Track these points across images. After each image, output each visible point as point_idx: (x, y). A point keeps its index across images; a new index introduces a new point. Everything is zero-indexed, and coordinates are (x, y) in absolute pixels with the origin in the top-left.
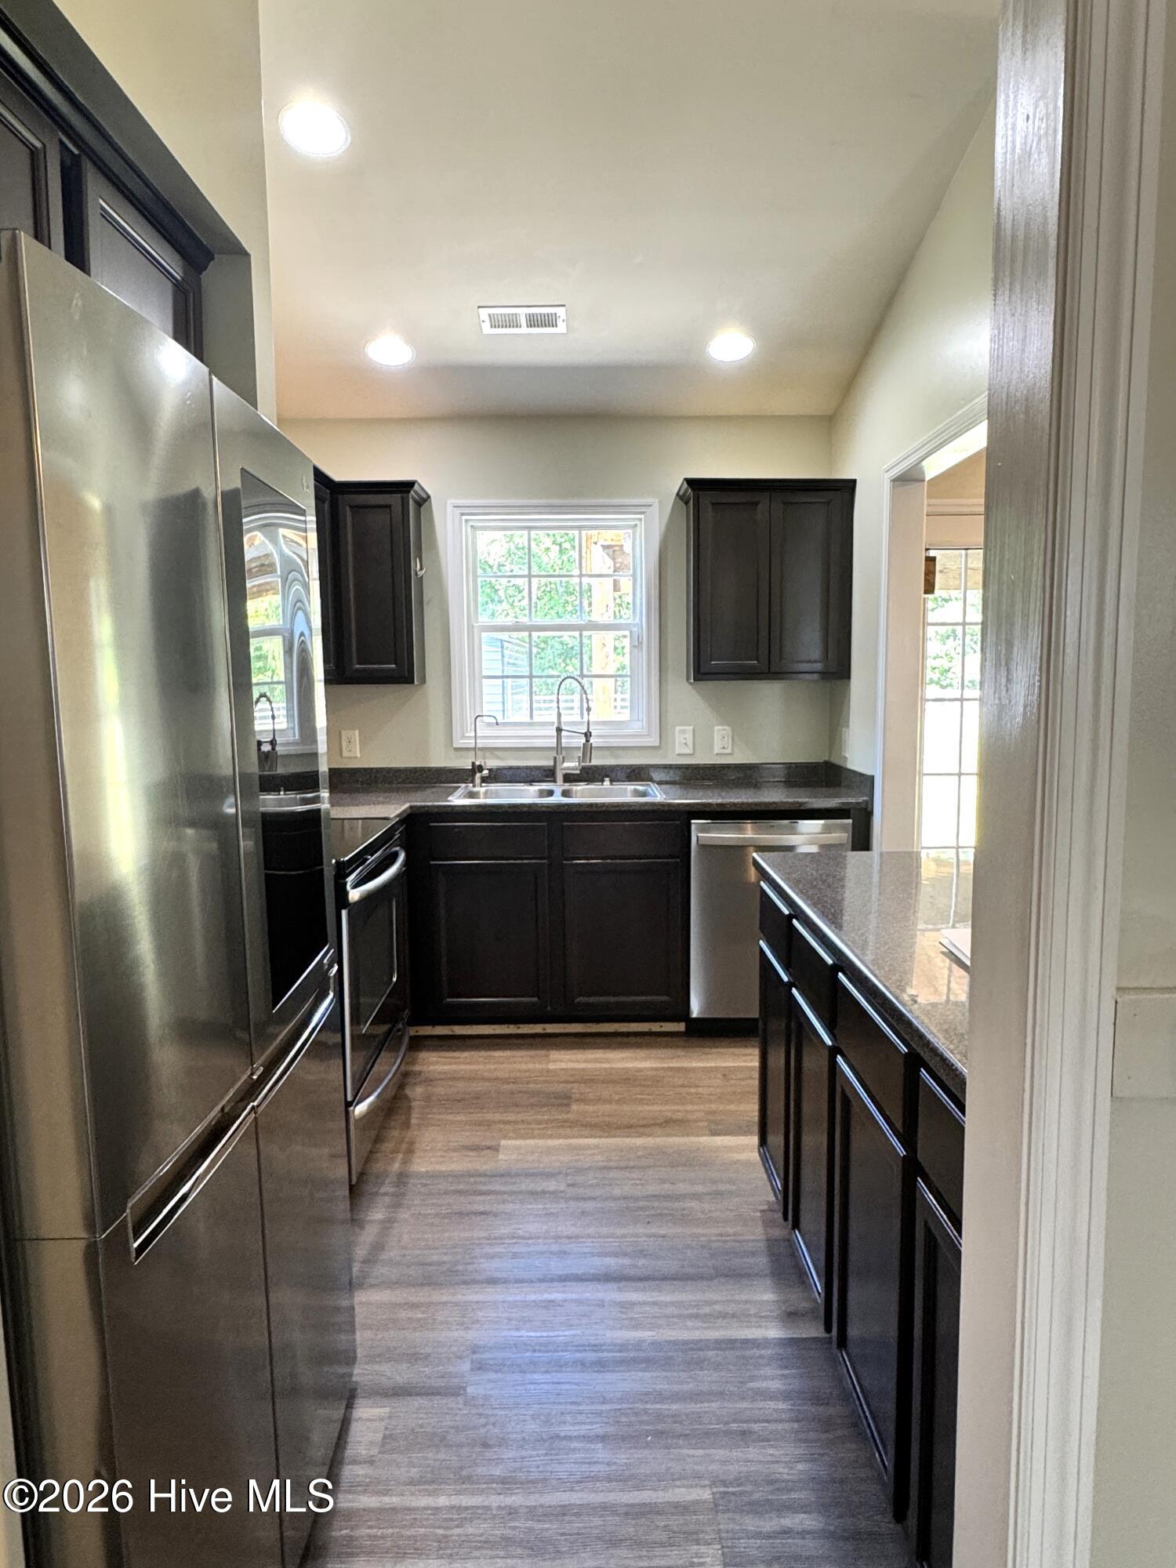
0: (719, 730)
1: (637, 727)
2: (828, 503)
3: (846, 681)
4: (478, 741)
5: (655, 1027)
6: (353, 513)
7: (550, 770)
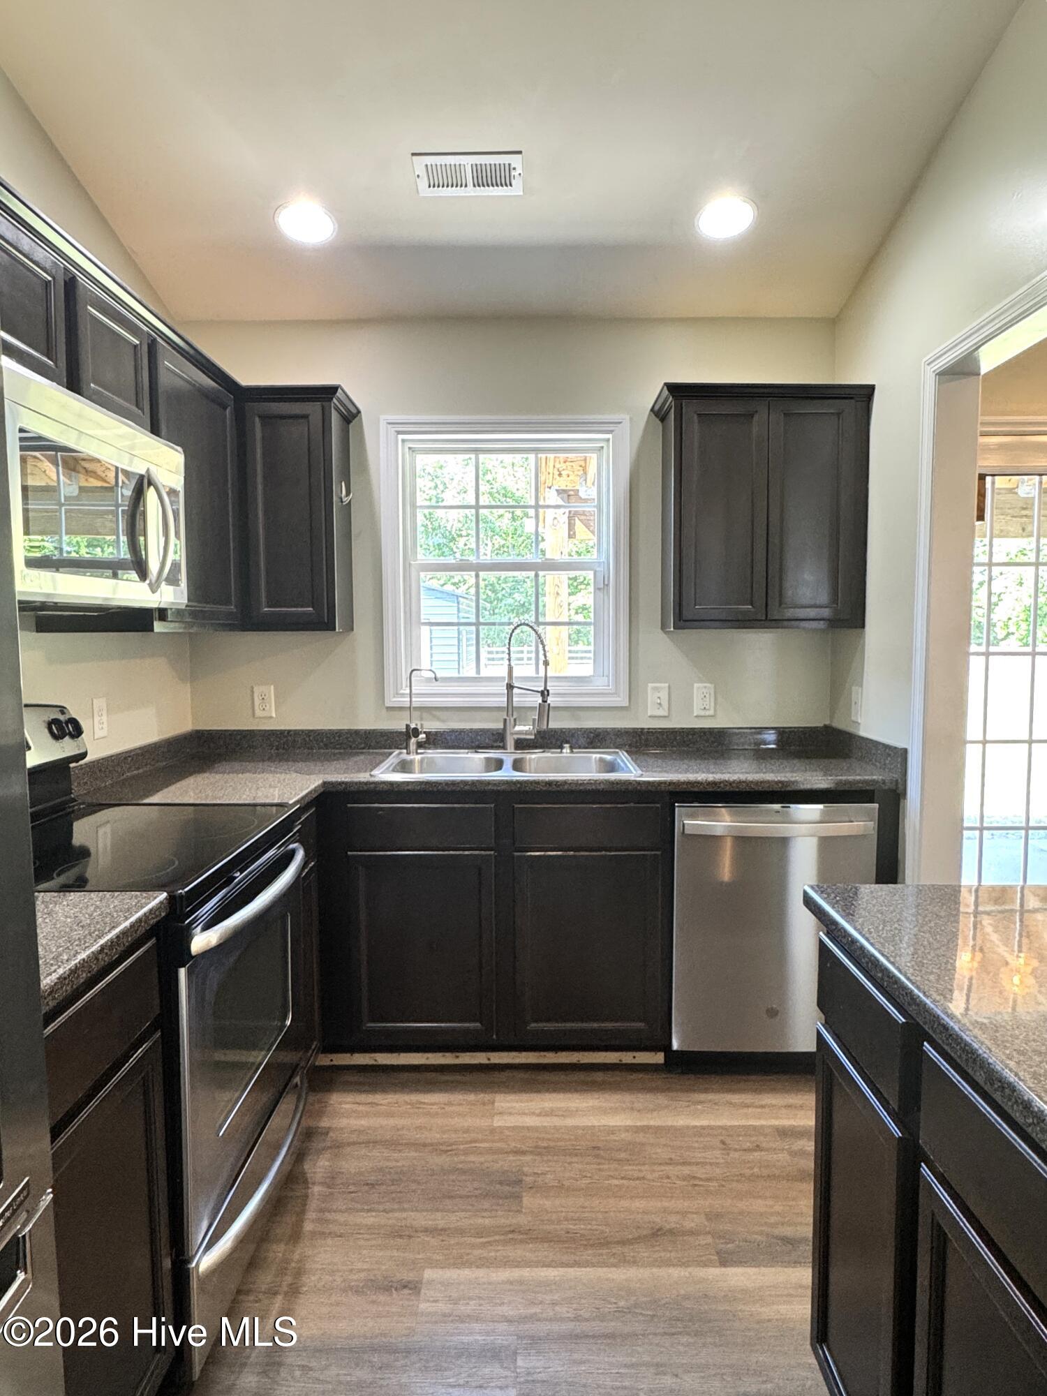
0: (698, 688)
1: (601, 684)
2: (838, 414)
3: (859, 630)
4: (413, 699)
5: (627, 1058)
6: (263, 425)
7: (499, 734)
